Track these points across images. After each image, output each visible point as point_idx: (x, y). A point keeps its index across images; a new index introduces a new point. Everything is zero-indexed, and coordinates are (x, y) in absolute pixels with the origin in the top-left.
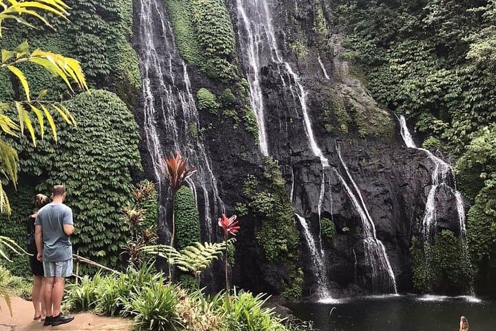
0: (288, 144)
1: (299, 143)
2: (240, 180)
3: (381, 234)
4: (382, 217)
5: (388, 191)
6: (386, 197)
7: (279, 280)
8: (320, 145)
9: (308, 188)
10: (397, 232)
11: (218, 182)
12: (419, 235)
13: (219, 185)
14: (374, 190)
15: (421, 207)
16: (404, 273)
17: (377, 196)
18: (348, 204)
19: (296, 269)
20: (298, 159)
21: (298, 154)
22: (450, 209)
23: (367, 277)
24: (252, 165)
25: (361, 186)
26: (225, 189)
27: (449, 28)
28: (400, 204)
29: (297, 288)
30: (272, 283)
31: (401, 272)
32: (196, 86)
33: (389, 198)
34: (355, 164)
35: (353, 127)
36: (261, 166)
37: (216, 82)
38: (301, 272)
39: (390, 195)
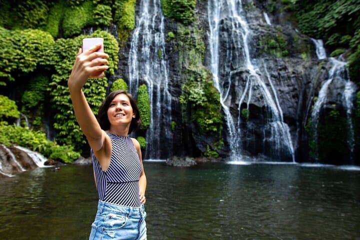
3: (287, 119)
4: (289, 107)
5: (296, 89)
6: (294, 93)
7: (205, 147)
10: (299, 117)
11: (170, 83)
14: (286, 89)
17: (288, 93)
26: (173, 87)
30: (201, 148)
32: (167, 29)
33: (297, 94)
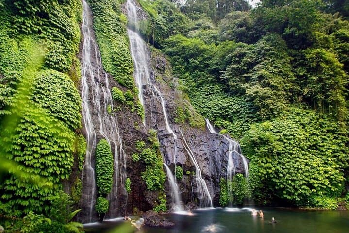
0: (156, 126)
1: (162, 125)
2: (134, 140)
4: (204, 167)
5: (206, 154)
6: (205, 157)
7: (153, 201)
8: (171, 127)
9: (168, 149)
10: (212, 175)
11: (123, 141)
12: (225, 176)
13: (123, 143)
14: (199, 153)
15: (225, 162)
16: (216, 196)
17: (201, 156)
18: (189, 159)
19: (162, 194)
20: (162, 134)
21: (161, 131)
22: (241, 163)
23: (198, 199)
24: (141, 133)
25: (193, 150)
26: (126, 145)
27: (234, 81)
28: (213, 160)
29: (163, 205)
30: (149, 202)
31: (214, 196)
32: (112, 85)
33: (207, 158)
34: (189, 139)
35: (187, 121)
36: (146, 134)
37: (123, 86)
38: (165, 196)
39: (208, 156)
